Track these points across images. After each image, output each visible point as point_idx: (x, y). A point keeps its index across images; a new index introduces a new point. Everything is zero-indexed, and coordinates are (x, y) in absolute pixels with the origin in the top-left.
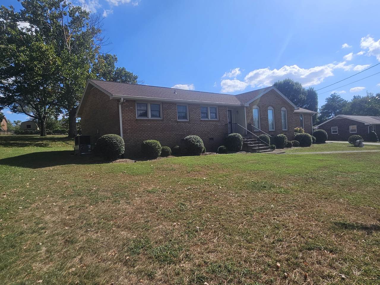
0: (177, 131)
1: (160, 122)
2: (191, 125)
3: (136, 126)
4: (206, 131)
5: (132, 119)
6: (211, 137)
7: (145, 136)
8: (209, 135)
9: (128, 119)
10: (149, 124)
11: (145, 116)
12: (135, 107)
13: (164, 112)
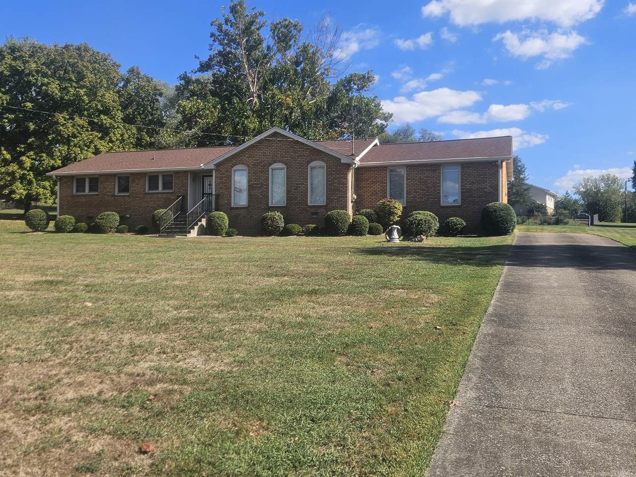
1: (95, 197)
2: (131, 199)
3: (72, 202)
7: (80, 212)
9: (66, 195)
10: (84, 199)
11: (84, 191)
12: (73, 182)
13: (100, 186)
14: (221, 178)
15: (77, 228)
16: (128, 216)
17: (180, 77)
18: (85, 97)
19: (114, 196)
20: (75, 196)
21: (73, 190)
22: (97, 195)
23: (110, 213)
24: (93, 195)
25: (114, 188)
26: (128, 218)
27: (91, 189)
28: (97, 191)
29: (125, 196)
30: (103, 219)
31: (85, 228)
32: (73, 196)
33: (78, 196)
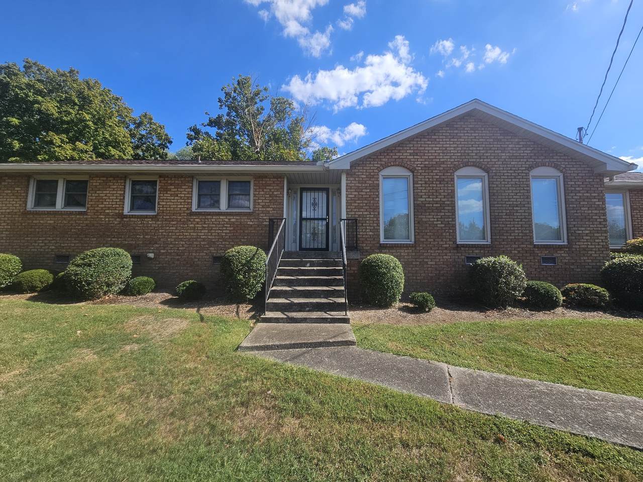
0: (118, 238)
1: (78, 217)
2: (159, 223)
3: (21, 225)
4: (204, 240)
5: (14, 211)
6: (218, 255)
7: (38, 245)
8: (211, 249)
9: (8, 211)
10: (51, 220)
11: (53, 204)
12: (28, 187)
13: (91, 196)
14: (358, 190)
15: (20, 283)
16: (151, 255)
17: (190, 128)
18: (91, 123)
19: (122, 216)
20: (30, 213)
21: (26, 203)
22: (81, 213)
23: (109, 250)
24: (71, 213)
25: (123, 200)
26: (150, 259)
27: (69, 202)
28: (83, 205)
29: (146, 217)
30: (90, 265)
31: (42, 283)
32: (26, 213)
33: (37, 213)
